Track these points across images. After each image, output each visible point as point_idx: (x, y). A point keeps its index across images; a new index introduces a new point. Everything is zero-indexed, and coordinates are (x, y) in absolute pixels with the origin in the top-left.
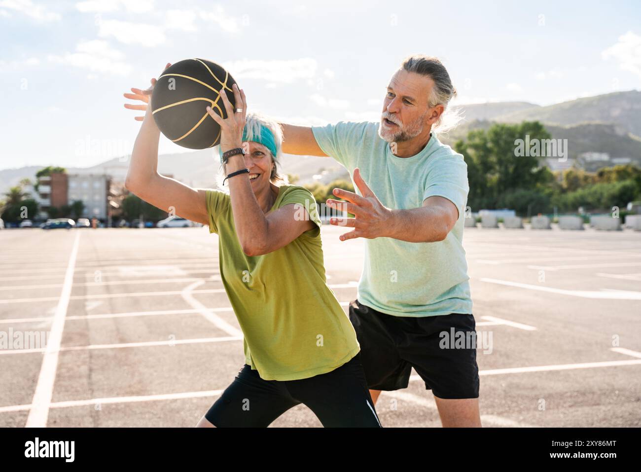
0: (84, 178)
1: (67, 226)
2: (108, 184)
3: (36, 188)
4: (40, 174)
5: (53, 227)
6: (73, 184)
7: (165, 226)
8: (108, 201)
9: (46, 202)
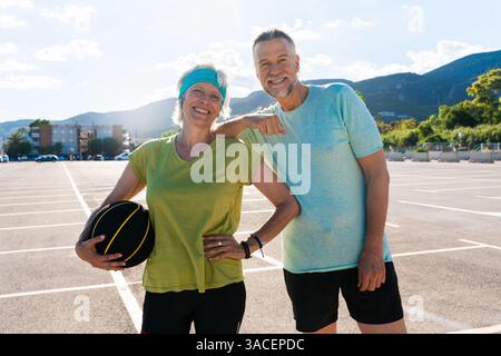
0: (62, 128)
1: (53, 160)
2: (79, 131)
3: (30, 134)
4: (32, 125)
5: (43, 160)
6: (55, 132)
7: (120, 159)
8: (79, 143)
9: (36, 144)
